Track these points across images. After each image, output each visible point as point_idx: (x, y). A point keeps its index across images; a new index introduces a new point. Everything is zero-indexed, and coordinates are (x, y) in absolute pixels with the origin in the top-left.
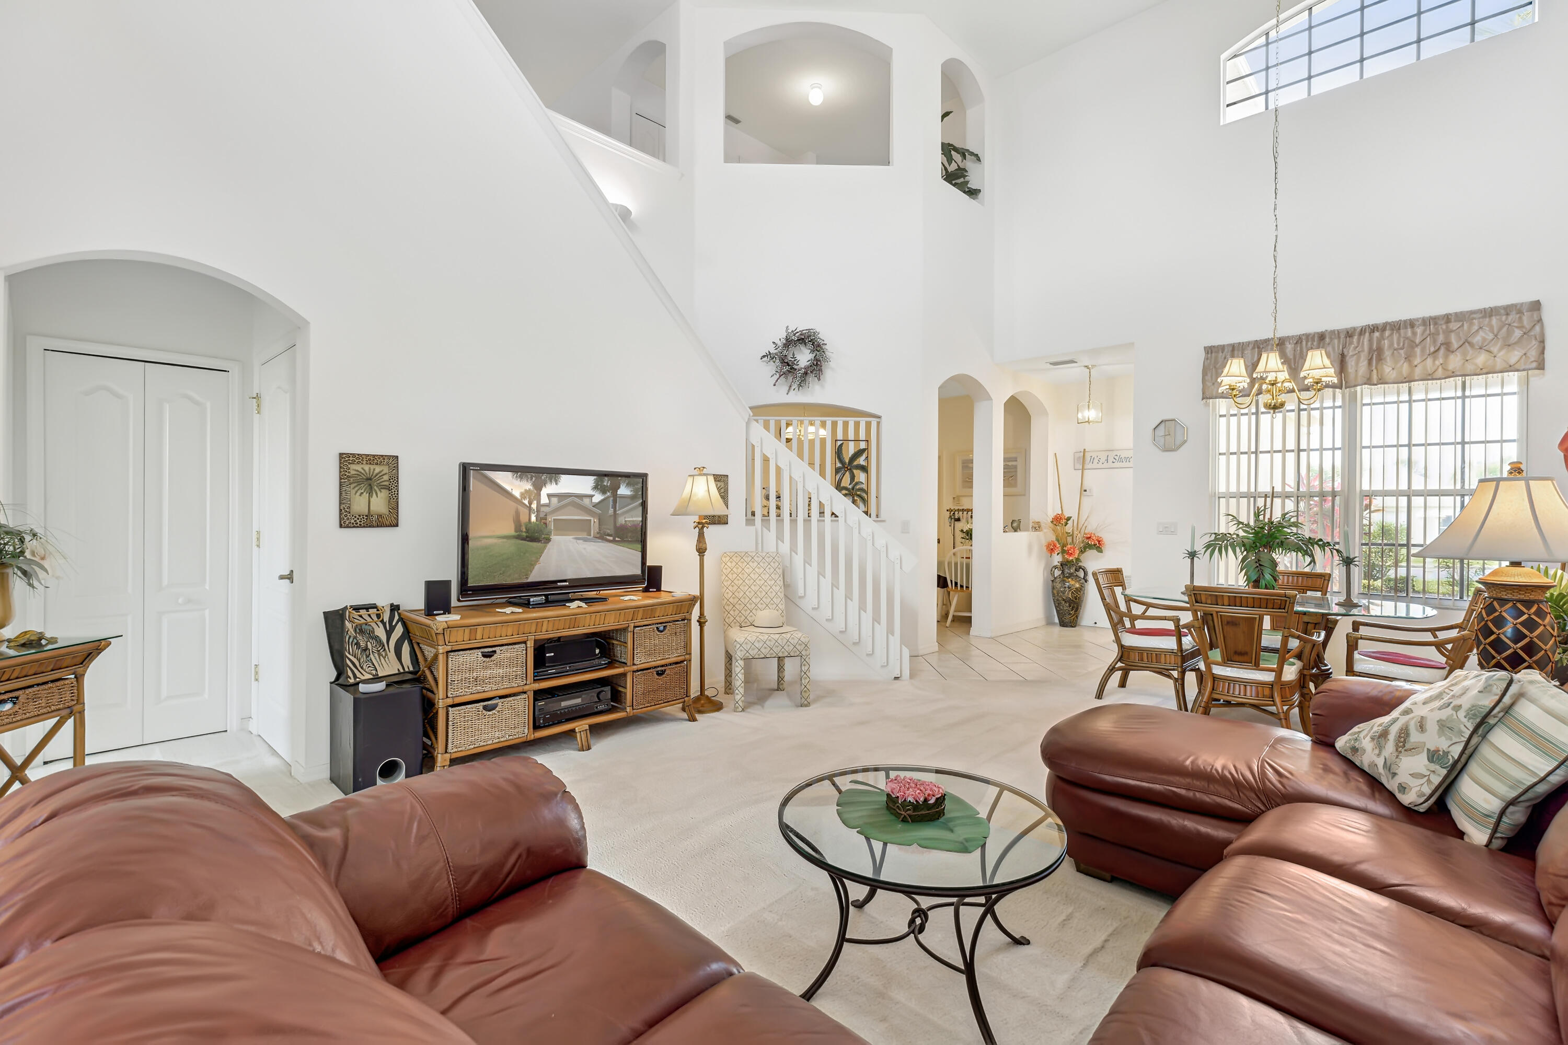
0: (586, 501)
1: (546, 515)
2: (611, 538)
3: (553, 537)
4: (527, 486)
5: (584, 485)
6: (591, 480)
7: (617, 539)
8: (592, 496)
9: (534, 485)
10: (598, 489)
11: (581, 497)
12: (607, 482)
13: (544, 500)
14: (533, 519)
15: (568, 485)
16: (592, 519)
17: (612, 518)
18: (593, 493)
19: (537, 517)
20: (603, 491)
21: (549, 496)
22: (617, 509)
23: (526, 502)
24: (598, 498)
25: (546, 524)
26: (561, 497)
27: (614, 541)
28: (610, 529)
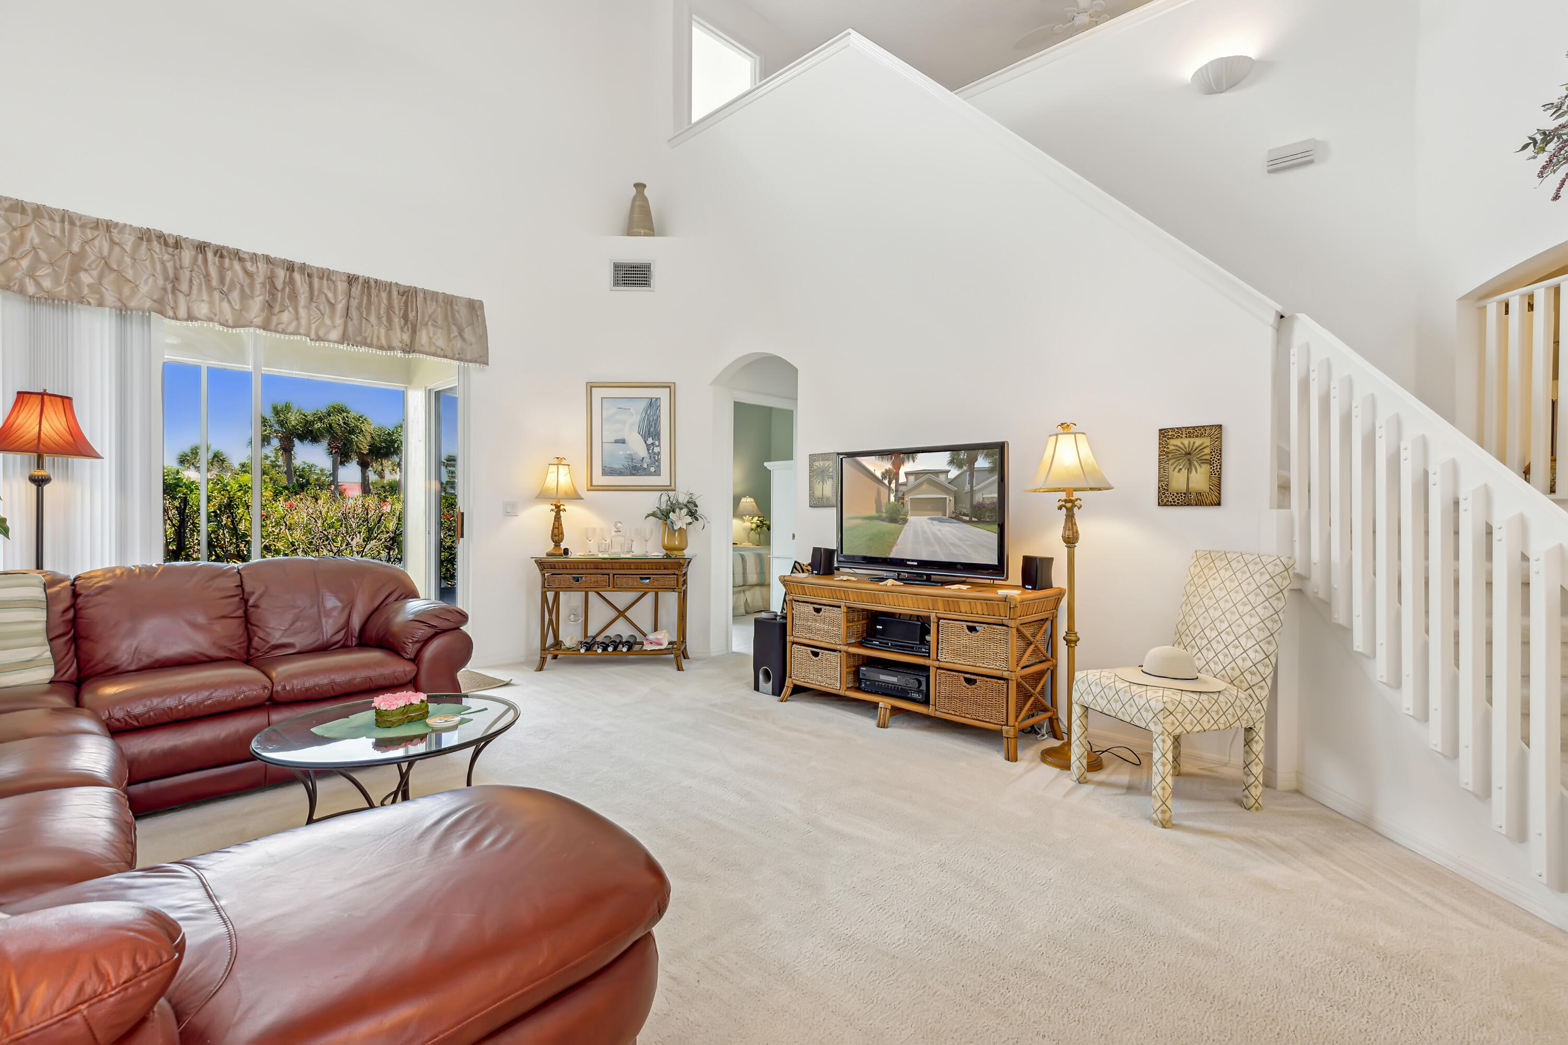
0: (942, 477)
1: (903, 495)
2: (967, 518)
3: (911, 518)
4: (887, 465)
5: (940, 461)
6: (947, 455)
7: (973, 519)
8: (947, 472)
9: (893, 464)
10: (954, 463)
11: (936, 473)
12: (963, 455)
13: (902, 479)
14: (892, 499)
15: (923, 462)
16: (947, 497)
17: (969, 495)
18: (949, 469)
19: (895, 496)
20: (960, 466)
21: (907, 474)
22: (974, 484)
23: (886, 482)
24: (954, 473)
25: (903, 503)
26: (917, 474)
27: (970, 522)
28: (966, 508)
